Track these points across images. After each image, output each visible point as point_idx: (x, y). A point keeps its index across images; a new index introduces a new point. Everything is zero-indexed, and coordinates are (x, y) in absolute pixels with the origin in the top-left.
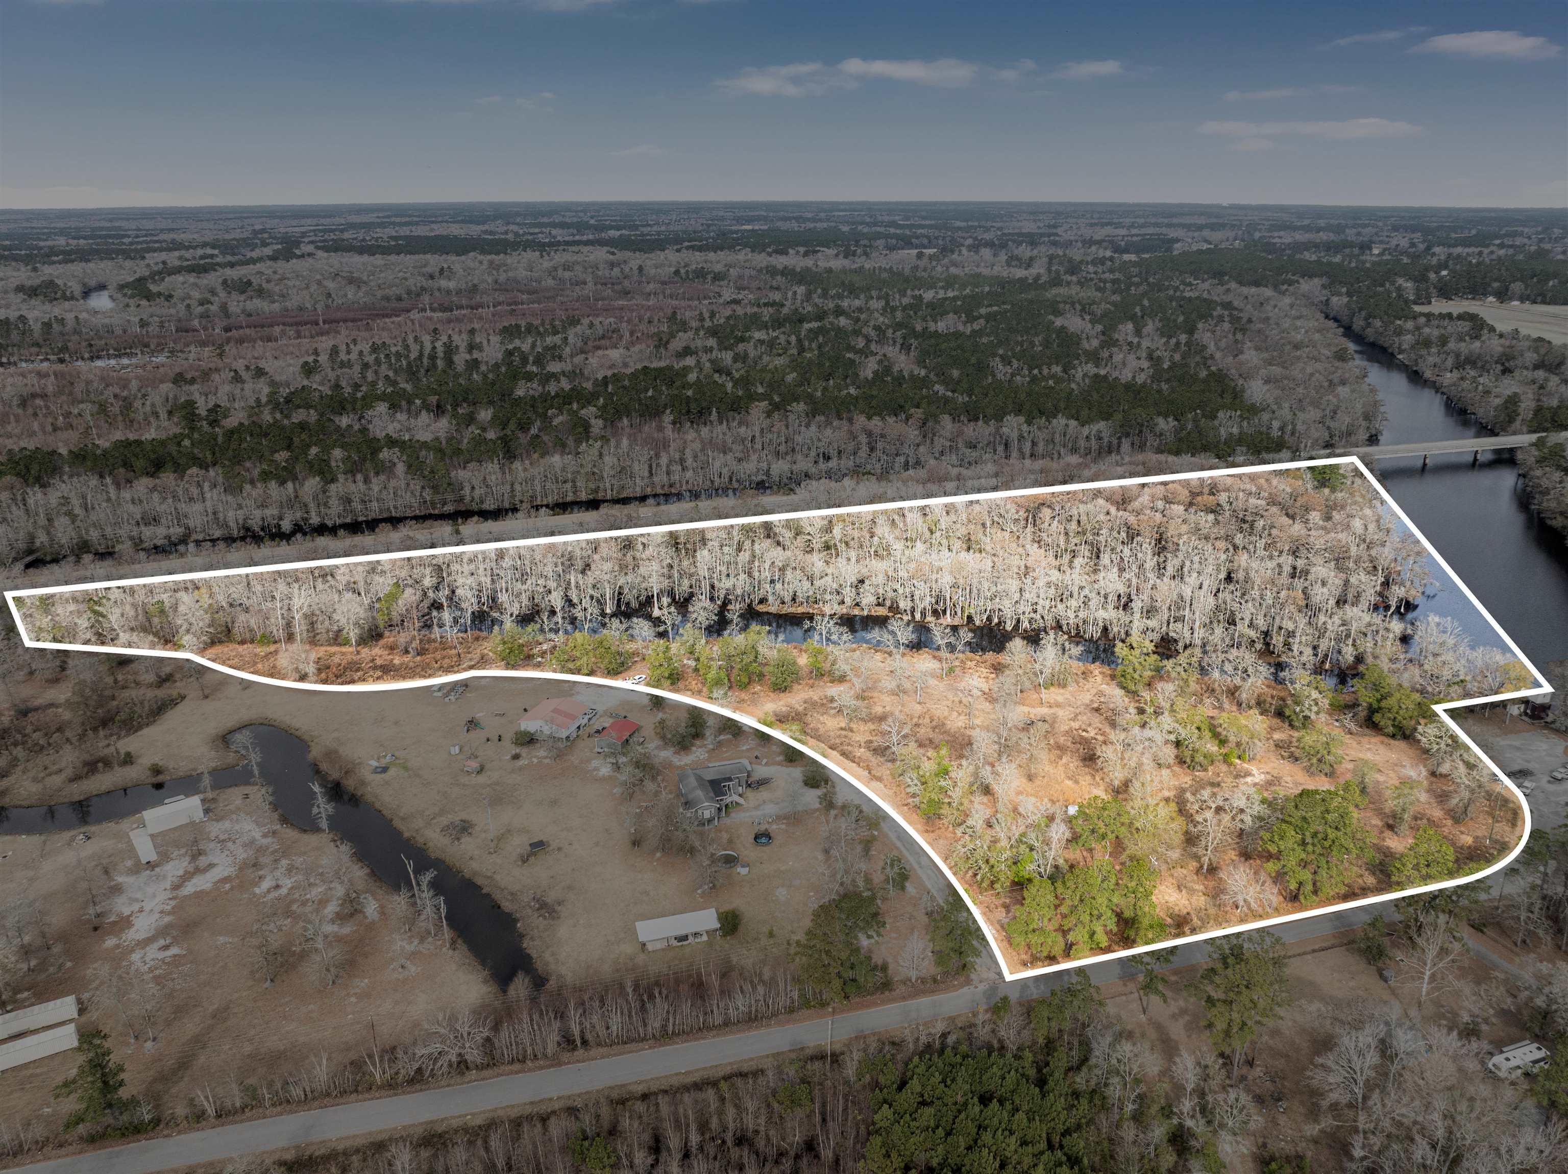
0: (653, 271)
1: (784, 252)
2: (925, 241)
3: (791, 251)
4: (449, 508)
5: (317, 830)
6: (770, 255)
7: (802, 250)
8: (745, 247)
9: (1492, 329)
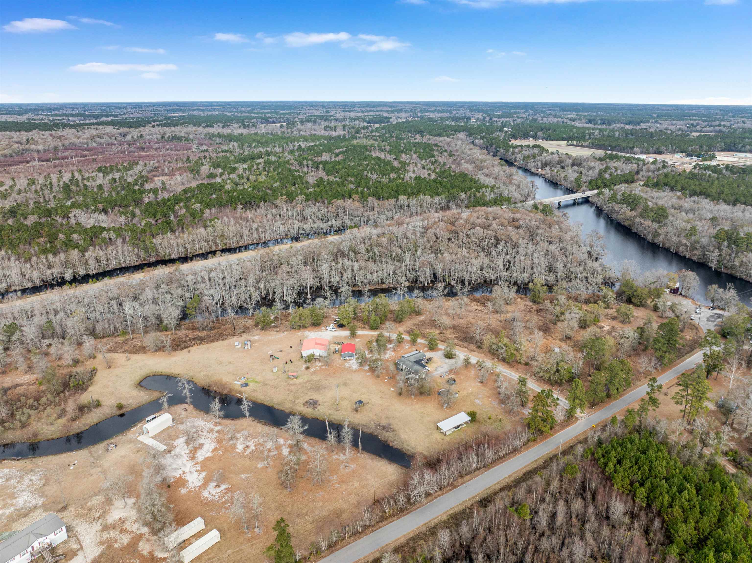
0: (148, 137)
1: (211, 126)
2: (275, 120)
3: (215, 126)
4: (153, 260)
5: (244, 416)
6: (204, 127)
7: (221, 125)
8: (190, 124)
9: (547, 151)
